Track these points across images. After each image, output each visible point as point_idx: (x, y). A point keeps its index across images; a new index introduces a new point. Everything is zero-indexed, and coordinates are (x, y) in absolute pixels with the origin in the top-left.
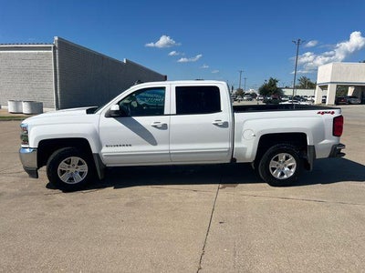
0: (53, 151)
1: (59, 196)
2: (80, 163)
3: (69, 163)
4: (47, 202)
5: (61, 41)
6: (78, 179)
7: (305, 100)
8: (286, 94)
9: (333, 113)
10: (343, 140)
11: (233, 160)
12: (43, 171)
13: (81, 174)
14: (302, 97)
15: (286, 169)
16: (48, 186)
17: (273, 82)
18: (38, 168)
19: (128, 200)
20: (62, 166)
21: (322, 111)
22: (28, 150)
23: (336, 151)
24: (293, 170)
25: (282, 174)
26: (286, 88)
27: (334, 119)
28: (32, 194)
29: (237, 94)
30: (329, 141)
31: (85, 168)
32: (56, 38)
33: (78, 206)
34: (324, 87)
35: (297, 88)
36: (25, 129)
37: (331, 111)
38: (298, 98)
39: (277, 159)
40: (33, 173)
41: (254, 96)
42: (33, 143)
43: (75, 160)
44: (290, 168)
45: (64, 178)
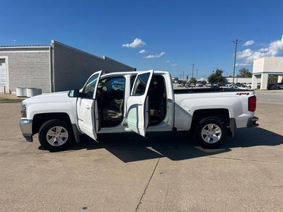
0: (43, 123)
1: (47, 155)
2: (63, 131)
3: (55, 131)
4: (39, 158)
5: (56, 44)
6: (61, 143)
7: (244, 86)
8: (229, 82)
9: (248, 94)
10: (256, 114)
11: (175, 129)
12: (36, 137)
13: (63, 139)
14: (242, 84)
15: (215, 135)
16: (40, 148)
17: (219, 73)
18: (33, 135)
19: (96, 158)
20: (50, 133)
21: (240, 92)
22: (26, 122)
23: (252, 122)
24: (219, 137)
25: (212, 139)
26: (230, 77)
27: (249, 98)
28: (28, 153)
29: (191, 82)
30: (246, 115)
31: (66, 135)
32: (53, 41)
33: (60, 161)
34: (258, 76)
35: (238, 77)
36: (24, 106)
37: (247, 92)
38: (239, 84)
39: (207, 128)
40: (29, 138)
41: (204, 83)
42: (30, 116)
43: (60, 128)
44: (217, 135)
45: (51, 142)
